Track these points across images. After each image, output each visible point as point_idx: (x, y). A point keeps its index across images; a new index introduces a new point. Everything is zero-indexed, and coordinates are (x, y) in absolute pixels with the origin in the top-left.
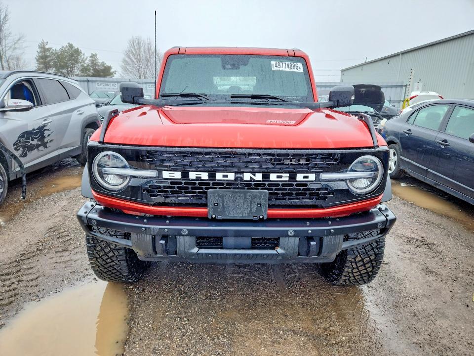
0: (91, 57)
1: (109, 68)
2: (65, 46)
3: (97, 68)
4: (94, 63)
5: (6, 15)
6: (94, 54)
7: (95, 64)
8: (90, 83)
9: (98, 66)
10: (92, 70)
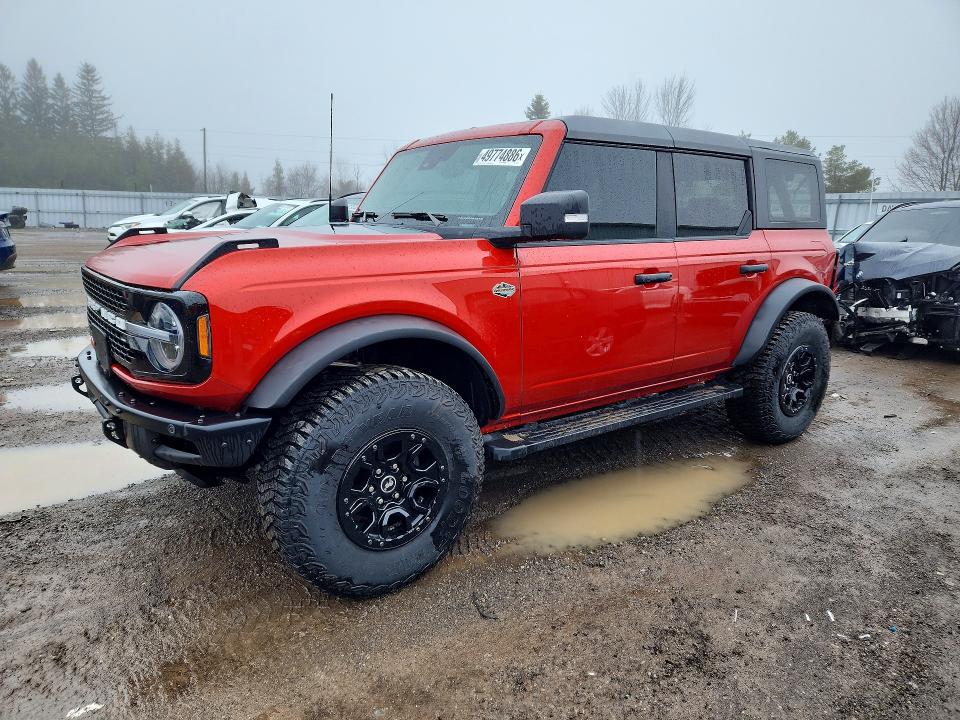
0: (830, 153)
1: (867, 172)
2: (780, 138)
3: (839, 174)
4: (835, 164)
5: (689, 98)
6: (839, 146)
7: (837, 167)
8: (844, 207)
9: (844, 170)
10: (829, 179)
